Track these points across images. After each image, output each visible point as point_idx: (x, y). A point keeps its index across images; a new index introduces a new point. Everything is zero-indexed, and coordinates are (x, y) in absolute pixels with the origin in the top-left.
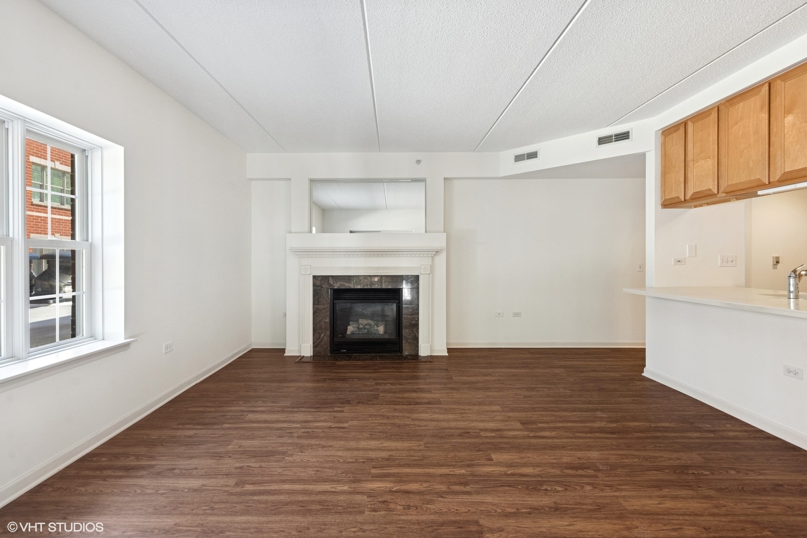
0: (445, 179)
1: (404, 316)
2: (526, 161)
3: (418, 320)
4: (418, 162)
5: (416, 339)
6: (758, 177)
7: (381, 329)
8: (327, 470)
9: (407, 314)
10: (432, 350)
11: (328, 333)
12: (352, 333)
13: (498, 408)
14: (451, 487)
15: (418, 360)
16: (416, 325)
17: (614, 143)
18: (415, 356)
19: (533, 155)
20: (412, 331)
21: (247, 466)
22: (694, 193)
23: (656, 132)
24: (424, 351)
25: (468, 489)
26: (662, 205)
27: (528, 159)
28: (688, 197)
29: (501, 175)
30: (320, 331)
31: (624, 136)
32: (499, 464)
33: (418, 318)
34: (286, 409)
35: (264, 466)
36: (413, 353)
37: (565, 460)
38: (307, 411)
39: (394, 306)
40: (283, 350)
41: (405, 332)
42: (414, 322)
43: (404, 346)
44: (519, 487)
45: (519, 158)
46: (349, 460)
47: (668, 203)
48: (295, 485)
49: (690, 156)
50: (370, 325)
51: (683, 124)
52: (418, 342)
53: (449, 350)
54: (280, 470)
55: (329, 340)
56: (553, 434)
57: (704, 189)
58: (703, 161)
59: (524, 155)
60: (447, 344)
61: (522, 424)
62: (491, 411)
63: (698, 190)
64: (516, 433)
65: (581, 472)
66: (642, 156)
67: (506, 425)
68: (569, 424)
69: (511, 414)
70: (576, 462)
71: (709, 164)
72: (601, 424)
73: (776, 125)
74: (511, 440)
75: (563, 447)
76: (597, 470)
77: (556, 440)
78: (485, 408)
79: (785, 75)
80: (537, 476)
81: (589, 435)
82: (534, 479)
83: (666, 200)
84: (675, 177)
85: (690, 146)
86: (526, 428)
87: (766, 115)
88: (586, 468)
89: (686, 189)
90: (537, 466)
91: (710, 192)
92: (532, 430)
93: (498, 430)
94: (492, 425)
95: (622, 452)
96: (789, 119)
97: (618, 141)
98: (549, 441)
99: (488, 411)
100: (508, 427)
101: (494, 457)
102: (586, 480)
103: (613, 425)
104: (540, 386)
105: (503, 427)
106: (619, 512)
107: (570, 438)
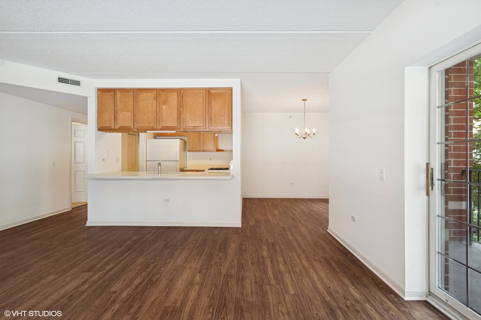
6: (153, 126)
13: (52, 277)
14: (130, 313)
17: (69, 84)
22: (120, 127)
23: (95, 88)
26: (98, 129)
28: (117, 128)
31: (76, 83)
32: (122, 291)
37: (138, 268)
44: (148, 287)
47: (101, 129)
49: (118, 108)
51: (112, 91)
57: (126, 125)
58: (126, 113)
61: (88, 272)
62: (53, 280)
63: (123, 125)
64: (96, 276)
65: (151, 267)
66: (86, 99)
67: (82, 278)
68: (108, 258)
69: (71, 273)
70: (142, 266)
71: (129, 115)
72: (118, 251)
73: (160, 107)
74: (102, 280)
75: (127, 265)
76: (153, 263)
77: (119, 266)
78: (43, 282)
79: (163, 90)
80: (144, 280)
81: (124, 256)
82: (146, 282)
83: (101, 127)
84: (108, 116)
85: (118, 103)
86: (95, 272)
87: (155, 102)
88: (149, 265)
89: (115, 124)
90: (135, 277)
91: (129, 128)
92: (100, 270)
93: (84, 283)
94: (74, 284)
95: (145, 253)
96: (164, 107)
97: (72, 84)
98: (117, 268)
99: (51, 282)
100: (86, 278)
101: (114, 290)
102: (157, 268)
103: (123, 248)
104: (47, 254)
105: (83, 280)
106: (181, 267)
107: (121, 262)
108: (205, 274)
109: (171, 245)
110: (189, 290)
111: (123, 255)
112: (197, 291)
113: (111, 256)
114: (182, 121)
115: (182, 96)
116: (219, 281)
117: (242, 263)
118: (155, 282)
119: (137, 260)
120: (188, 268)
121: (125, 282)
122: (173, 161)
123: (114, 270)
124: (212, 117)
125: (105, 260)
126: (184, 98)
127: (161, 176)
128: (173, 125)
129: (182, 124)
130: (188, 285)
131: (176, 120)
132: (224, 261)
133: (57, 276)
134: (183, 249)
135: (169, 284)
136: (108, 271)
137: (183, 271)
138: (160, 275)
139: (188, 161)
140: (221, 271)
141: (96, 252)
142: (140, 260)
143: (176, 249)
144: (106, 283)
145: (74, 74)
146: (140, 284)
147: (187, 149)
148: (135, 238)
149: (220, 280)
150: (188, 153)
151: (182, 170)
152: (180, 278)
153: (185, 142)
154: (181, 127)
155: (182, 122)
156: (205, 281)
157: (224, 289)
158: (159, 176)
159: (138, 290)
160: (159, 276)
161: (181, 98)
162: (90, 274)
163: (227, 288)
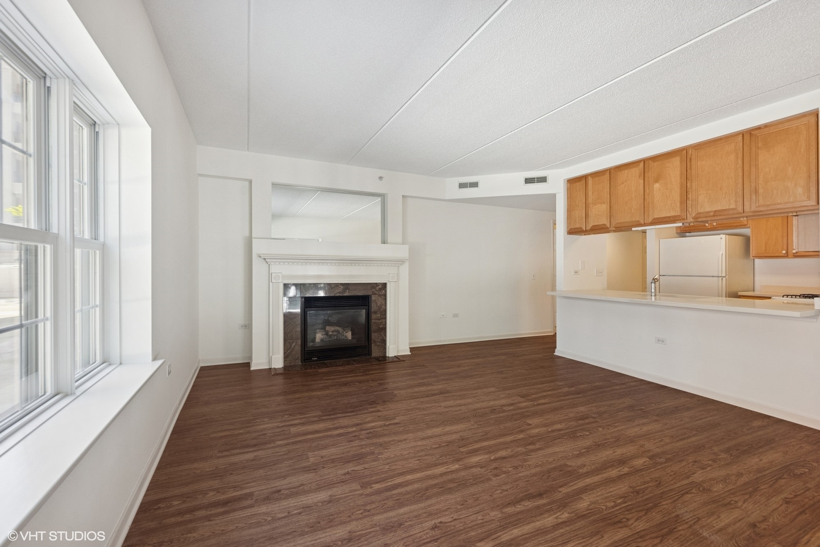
0: (403, 196)
1: (373, 321)
2: (469, 188)
3: (385, 324)
4: (381, 178)
5: (384, 341)
6: (637, 219)
7: (349, 335)
8: (426, 457)
9: (376, 319)
10: (398, 351)
11: (299, 342)
12: (322, 340)
13: (492, 389)
14: (527, 447)
15: (386, 360)
16: (384, 329)
17: (536, 184)
18: (383, 359)
19: (475, 185)
20: (381, 334)
21: (352, 471)
22: (593, 226)
23: (564, 180)
24: (391, 352)
25: (537, 446)
26: (568, 232)
27: (470, 187)
28: (588, 228)
29: (447, 198)
30: (291, 341)
31: (543, 180)
32: (537, 427)
33: (386, 322)
34: (323, 418)
35: (367, 467)
36: (382, 355)
37: (571, 415)
38: (348, 416)
39: (364, 312)
40: (248, 365)
41: (374, 336)
42: (382, 326)
43: (373, 349)
44: (565, 437)
45: (462, 186)
46: (434, 446)
47: (572, 232)
48: (415, 475)
49: (590, 200)
50: (338, 332)
51: (583, 179)
52: (385, 344)
53: (412, 349)
54: (387, 467)
55: (300, 350)
56: (547, 400)
57: (600, 224)
58: (599, 205)
59: (467, 183)
60: (410, 344)
61: (521, 397)
62: (492, 392)
63: (596, 224)
64: (525, 404)
65: (587, 421)
66: (554, 196)
67: (513, 400)
68: (549, 393)
69: (507, 392)
70: (578, 415)
71: (604, 207)
72: (566, 390)
73: (649, 188)
74: (527, 409)
75: (562, 408)
76: (594, 418)
77: (553, 404)
78: (485, 390)
79: (655, 158)
80: (567, 428)
81: (567, 398)
82: (567, 431)
83: (571, 229)
84: (579, 213)
85: (590, 193)
86: (527, 400)
87: (642, 181)
88: (587, 418)
89: (587, 223)
90: (560, 422)
91: (605, 227)
92: (532, 400)
93: (511, 405)
94: (504, 402)
95: (595, 405)
96: (657, 186)
97: (539, 182)
98: (550, 405)
99: (490, 392)
100: (516, 401)
101: (530, 422)
102: (594, 425)
103: (573, 389)
104: (503, 370)
105: (513, 402)
106: (628, 439)
107: (559, 401)
108: (657, 463)
109: (641, 410)
110: (612, 466)
111: (567, 395)
112: (622, 473)
113: (554, 392)
114: (691, 203)
115: (691, 159)
116: (672, 482)
117: (758, 487)
118: (577, 437)
119: (577, 407)
120: (638, 445)
121: (546, 422)
122: (713, 276)
123: (546, 406)
124: (760, 186)
125: (545, 394)
126: (693, 162)
127: (655, 299)
128: (672, 214)
129: (690, 210)
130: (615, 461)
131: (678, 204)
132: (719, 467)
133: (496, 390)
134: (656, 421)
135: (591, 447)
136: (539, 405)
137: (626, 444)
138: (591, 433)
139: (758, 279)
140: (694, 474)
141: (542, 383)
142: (582, 409)
143: (644, 417)
144: (528, 414)
145: (539, 170)
146: (560, 430)
147: (753, 252)
148: (597, 384)
149: (675, 483)
150: (758, 262)
151: (735, 295)
152: (613, 448)
153: (747, 240)
154: (688, 215)
155: (690, 207)
156: (648, 470)
157: (669, 495)
158: (652, 299)
159: (552, 435)
160: (588, 433)
161: (688, 164)
162: (522, 399)
163: (677, 497)
